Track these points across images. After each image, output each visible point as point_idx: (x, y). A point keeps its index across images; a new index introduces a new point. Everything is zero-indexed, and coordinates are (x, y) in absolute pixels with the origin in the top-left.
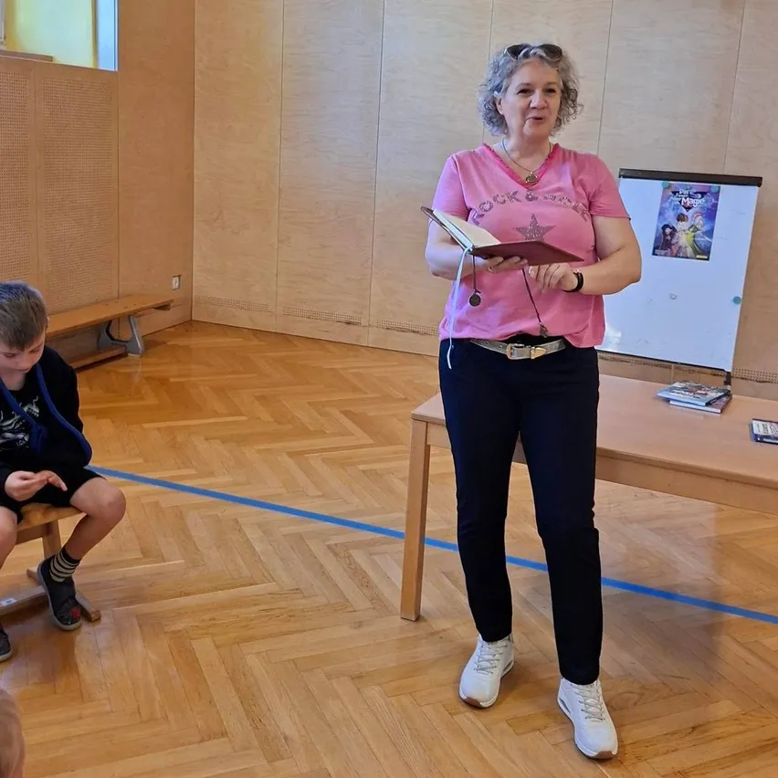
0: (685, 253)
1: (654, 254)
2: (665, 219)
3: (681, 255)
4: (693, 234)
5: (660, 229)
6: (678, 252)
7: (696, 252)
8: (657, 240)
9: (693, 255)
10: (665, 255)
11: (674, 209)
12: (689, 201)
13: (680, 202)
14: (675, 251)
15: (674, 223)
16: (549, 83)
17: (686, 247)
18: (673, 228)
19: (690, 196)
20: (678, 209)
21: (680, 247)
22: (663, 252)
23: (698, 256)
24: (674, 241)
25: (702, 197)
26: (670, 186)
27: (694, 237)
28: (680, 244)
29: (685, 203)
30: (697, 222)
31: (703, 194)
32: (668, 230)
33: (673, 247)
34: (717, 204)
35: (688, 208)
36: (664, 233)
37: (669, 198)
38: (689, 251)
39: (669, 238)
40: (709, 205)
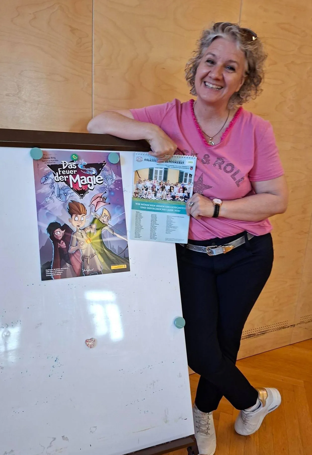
0: (94, 265)
1: (45, 278)
2: (49, 215)
3: (88, 270)
4: (98, 233)
5: (45, 231)
6: (83, 266)
7: (110, 262)
8: (43, 251)
9: (105, 267)
10: (64, 276)
11: (59, 196)
12: (80, 181)
13: (67, 182)
14: (78, 266)
15: (65, 219)
16: (231, 61)
17: (92, 256)
18: (66, 228)
19: (79, 172)
20: (66, 194)
21: (84, 258)
22: (59, 271)
23: (113, 267)
24: (72, 249)
25: (99, 172)
26: (44, 158)
27: (101, 237)
28: (83, 252)
29: (76, 184)
30: (99, 212)
31: (99, 167)
32: (59, 233)
33: (73, 259)
34: (121, 181)
35: (82, 192)
36: (53, 237)
37: (46, 177)
38: (99, 261)
39: (63, 245)
40: (110, 184)
